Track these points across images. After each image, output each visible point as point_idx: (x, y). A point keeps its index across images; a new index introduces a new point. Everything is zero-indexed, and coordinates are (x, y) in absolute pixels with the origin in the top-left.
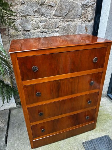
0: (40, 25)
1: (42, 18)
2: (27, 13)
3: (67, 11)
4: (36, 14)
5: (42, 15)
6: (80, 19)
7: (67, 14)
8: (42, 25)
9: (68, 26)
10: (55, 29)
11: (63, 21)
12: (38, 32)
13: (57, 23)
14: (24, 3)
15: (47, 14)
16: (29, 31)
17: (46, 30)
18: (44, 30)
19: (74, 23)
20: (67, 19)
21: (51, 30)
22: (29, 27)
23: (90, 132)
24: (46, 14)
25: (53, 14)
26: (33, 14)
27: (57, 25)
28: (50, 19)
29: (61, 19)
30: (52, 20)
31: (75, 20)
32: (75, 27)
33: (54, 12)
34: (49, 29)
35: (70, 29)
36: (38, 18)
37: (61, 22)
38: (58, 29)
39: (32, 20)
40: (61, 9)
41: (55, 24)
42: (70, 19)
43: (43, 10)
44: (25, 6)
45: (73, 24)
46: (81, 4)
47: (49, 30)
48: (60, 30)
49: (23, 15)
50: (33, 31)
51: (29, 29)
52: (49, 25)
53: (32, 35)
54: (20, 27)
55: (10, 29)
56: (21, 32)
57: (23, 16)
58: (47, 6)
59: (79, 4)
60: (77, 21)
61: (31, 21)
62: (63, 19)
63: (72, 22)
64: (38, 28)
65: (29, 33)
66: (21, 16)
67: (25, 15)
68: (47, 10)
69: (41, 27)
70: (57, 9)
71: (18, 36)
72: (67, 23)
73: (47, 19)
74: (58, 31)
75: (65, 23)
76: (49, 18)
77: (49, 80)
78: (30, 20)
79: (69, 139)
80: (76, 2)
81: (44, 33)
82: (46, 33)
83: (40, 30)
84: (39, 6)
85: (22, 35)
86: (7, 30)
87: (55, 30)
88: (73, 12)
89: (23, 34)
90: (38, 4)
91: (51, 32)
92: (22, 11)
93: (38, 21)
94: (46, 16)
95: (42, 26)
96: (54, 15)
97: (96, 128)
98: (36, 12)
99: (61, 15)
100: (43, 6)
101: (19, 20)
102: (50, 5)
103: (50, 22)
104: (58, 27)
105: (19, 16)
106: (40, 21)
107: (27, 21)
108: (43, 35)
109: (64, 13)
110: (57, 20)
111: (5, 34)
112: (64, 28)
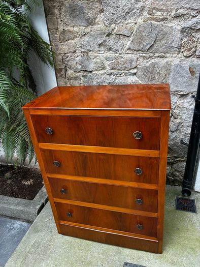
0: (107, 63)
1: (109, 54)
2: (89, 48)
3: (151, 41)
4: (102, 48)
5: (110, 49)
6: (178, 54)
7: (151, 46)
9: (154, 65)
10: (130, 70)
11: (144, 58)
12: (103, 74)
13: (133, 61)
14: (84, 35)
15: (117, 48)
16: (91, 72)
17: (116, 72)
18: (112, 71)
19: (166, 60)
20: (152, 54)
21: (123, 71)
22: (91, 66)
23: (149, 254)
24: (115, 48)
25: (127, 47)
26: (97, 48)
27: (133, 63)
28: (122, 56)
29: (141, 55)
30: (126, 56)
31: (168, 55)
32: (168, 67)
33: (128, 43)
34: (119, 70)
35: (158, 71)
36: (103, 54)
37: (141, 59)
38: (135, 71)
39: (95, 57)
40: (140, 39)
41: (131, 63)
42: (157, 55)
43: (111, 42)
44: (86, 38)
45: (163, 62)
46: (179, 28)
47: (119, 71)
48: (138, 72)
49: (83, 50)
50: (96, 72)
51: (91, 70)
52: (121, 64)
53: (95, 78)
54: (80, 67)
55: (68, 68)
56: (81, 73)
57: (84, 52)
58: (118, 36)
59: (174, 27)
60: (172, 57)
61: (93, 59)
62: (144, 55)
63: (161, 59)
64: (104, 68)
65: (91, 74)
66: (80, 52)
67: (85, 50)
68: (117, 43)
69: (108, 67)
70: (133, 40)
71: (76, 78)
72: (153, 61)
73: (117, 55)
74: (135, 74)
75: (149, 61)
76: (120, 54)
78: (92, 57)
79: (111, 246)
80: (170, 25)
81: (113, 76)
83: (105, 71)
84: (104, 38)
85: (82, 78)
86: (64, 71)
87: (131, 71)
88: (164, 42)
89: (82, 76)
90: (104, 34)
91: (123, 74)
92: (82, 46)
93: (103, 59)
94: (116, 51)
95: (109, 65)
96: (129, 49)
98: (101, 45)
99: (140, 48)
100: (111, 37)
101: (78, 58)
102: (121, 35)
103: (122, 59)
104: (136, 67)
105: (78, 53)
106: (107, 59)
107: (89, 59)
108: (111, 79)
109: (146, 44)
110: (133, 55)
111: (61, 75)
112: (146, 69)
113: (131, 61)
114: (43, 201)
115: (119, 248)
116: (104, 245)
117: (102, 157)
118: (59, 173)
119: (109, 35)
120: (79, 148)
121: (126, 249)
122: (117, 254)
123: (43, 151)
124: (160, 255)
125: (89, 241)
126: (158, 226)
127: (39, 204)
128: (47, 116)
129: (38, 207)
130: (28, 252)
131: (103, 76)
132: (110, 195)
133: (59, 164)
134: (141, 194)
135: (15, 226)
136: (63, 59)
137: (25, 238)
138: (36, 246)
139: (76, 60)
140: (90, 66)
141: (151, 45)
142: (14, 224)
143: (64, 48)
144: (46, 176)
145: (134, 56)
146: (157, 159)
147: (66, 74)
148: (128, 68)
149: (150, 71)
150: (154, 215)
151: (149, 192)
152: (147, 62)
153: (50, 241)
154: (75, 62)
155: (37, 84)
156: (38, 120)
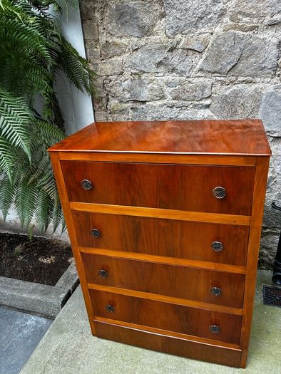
0: (168, 90)
1: (171, 77)
2: (142, 68)
3: (234, 59)
4: (162, 69)
5: (173, 70)
6: (272, 78)
7: (234, 66)
8: (170, 91)
9: (236, 94)
10: (201, 100)
11: (222, 83)
12: (162, 106)
13: (206, 87)
14: (137, 49)
15: (183, 69)
16: (144, 102)
17: (180, 103)
18: (175, 102)
19: (254, 87)
20: (234, 78)
21: (190, 102)
22: (145, 94)
23: (227, 368)
24: (180, 68)
25: (198, 67)
26: (154, 69)
27: (207, 91)
28: (190, 80)
29: (218, 78)
30: (195, 80)
31: (258, 79)
32: (257, 97)
33: (199, 62)
34: (185, 100)
35: (242, 102)
36: (163, 78)
37: (218, 85)
38: (208, 102)
39: (151, 81)
40: (217, 55)
41: (203, 91)
42: (241, 79)
43: (175, 59)
44: (139, 54)
45: (250, 89)
46: (275, 41)
47: (186, 102)
48: (213, 103)
49: (134, 71)
50: (151, 103)
51: (143, 100)
52: (188, 92)
53: (150, 111)
54: (128, 96)
55: (110, 97)
56: (130, 105)
57: (135, 74)
58: (185, 51)
59: (268, 39)
60: (263, 82)
61: (148, 84)
62: (222, 78)
63: (247, 85)
64: (163, 97)
65: (144, 106)
66: (130, 73)
67: (137, 72)
68: (184, 61)
69: (169, 96)
70: (207, 57)
71: (122, 111)
72: (235, 87)
73: (183, 78)
74: (208, 106)
75: (229, 88)
76: (188, 77)
77: (116, 213)
78: (147, 82)
79: (170, 356)
80: (262, 37)
81: (175, 109)
82: (178, 109)
83: (165, 101)
84: (166, 54)
85: (131, 111)
86: (104, 100)
87: (201, 102)
88: (252, 60)
89: (132, 109)
90: (166, 48)
91: (191, 106)
92: (133, 65)
93: (162, 84)
94: (182, 73)
95: (171, 93)
96: (201, 70)
97: (248, 369)
98: (159, 64)
99: (216, 69)
100: (176, 52)
101: (126, 82)
102: (191, 49)
103: (191, 85)
104: (210, 97)
105: (127, 75)
106: (168, 84)
107: (141, 84)
108: (173, 113)
109: (226, 63)
110: (206, 79)
111: (101, 107)
112: (225, 99)
113: (204, 87)
114: (70, 287)
115: (183, 359)
116: (159, 354)
117: (163, 224)
118: (97, 247)
119: (171, 50)
120: (129, 210)
121: (193, 361)
122: (180, 368)
123: (76, 213)
124: (243, 370)
125: (137, 348)
126: (243, 329)
127: (64, 293)
128: (84, 163)
129: (63, 296)
130: (49, 362)
131: (161, 109)
132: (172, 280)
133: (99, 234)
134: (218, 280)
135: (29, 323)
136: (104, 84)
137: (43, 341)
138: (59, 353)
139: (122, 86)
140: (143, 95)
141: (234, 64)
142: (26, 320)
143: (106, 68)
144: (78, 250)
145: (207, 81)
146: (247, 229)
147: (107, 105)
148: (199, 97)
149: (229, 102)
150: (238, 312)
151: (231, 277)
152: (226, 89)
153: (80, 346)
154: (121, 88)
155: (65, 119)
156: (70, 168)
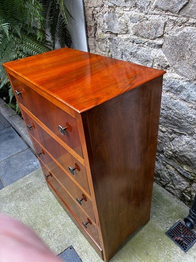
4: (129, 3)
5: (136, 6)
7: (185, 6)
8: (132, 26)
9: (185, 37)
10: (154, 39)
11: (175, 23)
12: (127, 40)
13: (159, 26)
15: (143, 5)
16: (116, 35)
17: (139, 39)
18: (136, 37)
20: (185, 19)
21: (146, 40)
22: (117, 28)
24: (140, 3)
25: (154, 4)
26: (123, 4)
27: (159, 30)
28: (148, 16)
29: (171, 18)
30: (152, 18)
34: (143, 37)
35: (189, 47)
36: (129, 12)
37: (171, 25)
38: (160, 42)
39: (121, 15)
41: (156, 29)
42: (192, 21)
47: (143, 39)
48: (165, 44)
49: (110, 4)
50: (121, 36)
51: (115, 32)
52: (145, 29)
53: (120, 43)
54: (107, 27)
55: (97, 27)
56: (108, 35)
57: (111, 7)
61: (119, 17)
62: (174, 18)
64: (127, 32)
65: (116, 38)
66: (108, 6)
67: (112, 5)
69: (132, 32)
71: (103, 40)
72: (185, 30)
73: (143, 14)
74: (160, 46)
75: (181, 30)
78: (118, 15)
81: (135, 44)
82: (137, 45)
83: (129, 36)
85: (108, 41)
86: (93, 29)
87: (155, 41)
89: (109, 39)
91: (146, 44)
93: (128, 18)
94: (142, 9)
95: (132, 29)
96: (156, 7)
99: (169, 7)
101: (106, 14)
103: (148, 22)
104: (162, 36)
105: (106, 9)
106: (131, 18)
107: (114, 17)
108: (133, 49)
110: (161, 18)
111: (91, 34)
112: (175, 40)
113: (157, 26)
115: (78, 230)
121: (82, 236)
122: (72, 234)
131: (126, 43)
136: (93, 15)
138: (29, 186)
139: (103, 18)
141: (185, 3)
147: (95, 34)
149: (178, 45)
152: (178, 30)
154: (102, 20)
